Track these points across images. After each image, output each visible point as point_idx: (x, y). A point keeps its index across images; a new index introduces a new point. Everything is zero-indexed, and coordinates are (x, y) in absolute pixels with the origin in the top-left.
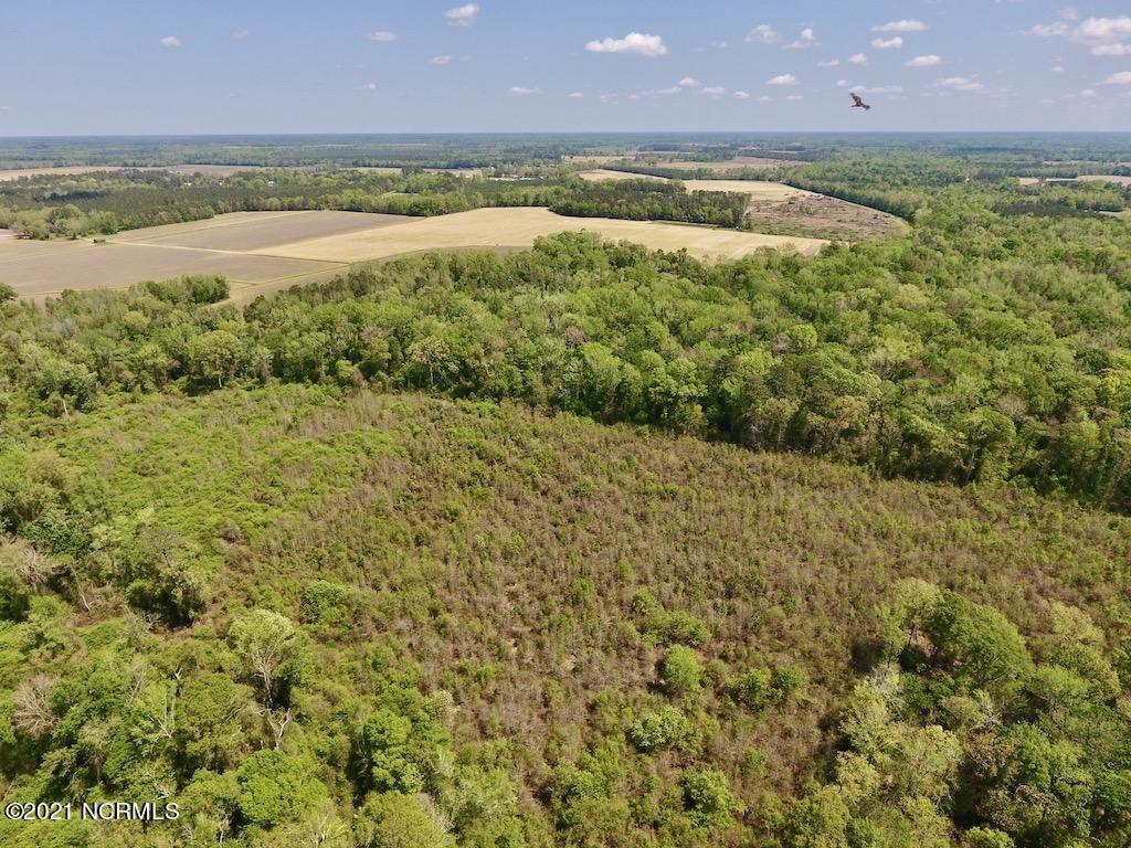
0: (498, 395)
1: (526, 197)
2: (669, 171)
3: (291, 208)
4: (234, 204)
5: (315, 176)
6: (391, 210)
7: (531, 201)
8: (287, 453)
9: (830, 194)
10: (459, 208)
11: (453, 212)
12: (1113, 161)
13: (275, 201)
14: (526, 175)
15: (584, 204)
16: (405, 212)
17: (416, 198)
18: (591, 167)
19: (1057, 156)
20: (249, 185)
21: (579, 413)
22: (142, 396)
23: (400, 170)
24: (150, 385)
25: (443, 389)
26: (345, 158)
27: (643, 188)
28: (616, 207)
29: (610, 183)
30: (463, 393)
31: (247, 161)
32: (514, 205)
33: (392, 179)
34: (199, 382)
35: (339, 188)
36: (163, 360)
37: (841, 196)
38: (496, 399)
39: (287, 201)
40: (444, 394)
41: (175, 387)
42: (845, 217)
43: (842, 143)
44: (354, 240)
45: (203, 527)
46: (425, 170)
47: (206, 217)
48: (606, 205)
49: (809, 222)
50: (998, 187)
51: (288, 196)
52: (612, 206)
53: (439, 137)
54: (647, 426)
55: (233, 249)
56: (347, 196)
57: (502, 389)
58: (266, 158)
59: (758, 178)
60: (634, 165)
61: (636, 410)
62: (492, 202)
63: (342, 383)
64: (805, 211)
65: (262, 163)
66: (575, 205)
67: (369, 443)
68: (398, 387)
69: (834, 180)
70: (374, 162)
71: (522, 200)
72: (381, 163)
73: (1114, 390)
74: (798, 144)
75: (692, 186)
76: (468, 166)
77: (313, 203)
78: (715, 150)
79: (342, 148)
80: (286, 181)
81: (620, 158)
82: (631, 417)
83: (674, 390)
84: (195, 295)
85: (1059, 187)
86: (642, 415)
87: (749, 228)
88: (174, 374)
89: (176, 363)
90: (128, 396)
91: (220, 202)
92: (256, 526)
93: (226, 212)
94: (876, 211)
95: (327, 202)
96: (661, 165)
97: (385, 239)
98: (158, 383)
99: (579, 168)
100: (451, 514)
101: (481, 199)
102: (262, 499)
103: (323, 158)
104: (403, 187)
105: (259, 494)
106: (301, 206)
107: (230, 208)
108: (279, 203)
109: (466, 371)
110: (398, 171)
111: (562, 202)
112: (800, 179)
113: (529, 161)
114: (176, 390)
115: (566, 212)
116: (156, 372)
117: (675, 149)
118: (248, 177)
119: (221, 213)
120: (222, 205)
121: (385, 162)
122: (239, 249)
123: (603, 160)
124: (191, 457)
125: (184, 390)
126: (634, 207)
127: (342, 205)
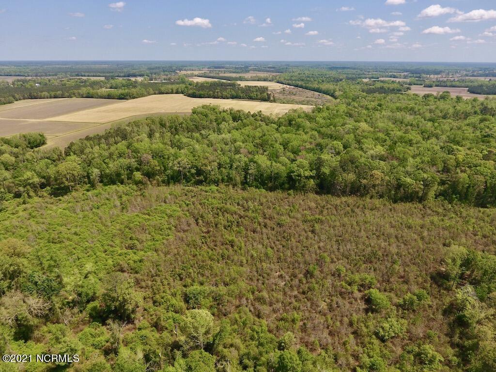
0: (216, 183)
1: (172, 90)
2: (227, 77)
3: (55, 97)
4: (24, 96)
5: (61, 81)
6: (109, 97)
7: (175, 91)
8: (130, 222)
9: (297, 86)
10: (142, 96)
11: (139, 97)
12: (387, 72)
13: (46, 94)
14: (165, 80)
15: (201, 92)
16: (117, 97)
17: (120, 91)
18: (192, 76)
19: (368, 70)
20: (28, 86)
21: (257, 187)
22: (30, 200)
23: (104, 78)
24: (32, 193)
25: (188, 182)
26: (71, 72)
27: (222, 85)
28: (216, 93)
29: (207, 83)
30: (199, 183)
31: (17, 74)
32: (167, 93)
33: (102, 81)
34: (58, 189)
35: (78, 87)
36: (36, 180)
37: (301, 87)
38: (216, 184)
39: (53, 94)
40: (189, 184)
41: (45, 192)
42: (308, 95)
43: (288, 65)
44: (97, 112)
45: (107, 267)
46: (116, 78)
47: (10, 103)
48: (211, 92)
49: (296, 98)
50: (356, 83)
51: (53, 91)
52: (214, 93)
53: (112, 63)
54: (292, 190)
55: (34, 119)
56: (84, 90)
57: (219, 179)
58: (28, 72)
59: (265, 80)
60: (210, 75)
61: (283, 184)
62: (157, 92)
63: (137, 183)
64: (291, 93)
65: (26, 75)
66: (197, 93)
67: (168, 212)
68: (167, 183)
69: (295, 80)
70: (87, 74)
71: (171, 91)
72: (90, 74)
73: (461, 160)
74: (271, 66)
75: (243, 84)
76: (135, 76)
77: (67, 94)
78: (241, 68)
79: (66, 68)
80: (46, 84)
81: (203, 72)
82: (281, 187)
83: (302, 173)
84: (29, 143)
85: (377, 82)
86: (287, 186)
87: (274, 101)
88: (43, 186)
89: (43, 180)
90: (21, 200)
91: (16, 95)
92: (135, 262)
93: (20, 99)
94: (319, 93)
95: (74, 94)
96: (222, 75)
97: (113, 111)
98: (35, 191)
99: (187, 76)
100: (230, 242)
101: (152, 91)
102: (131, 247)
103: (59, 72)
104: (108, 86)
105: (127, 245)
106: (61, 96)
107: (22, 98)
108: (48, 95)
109: (199, 172)
110: (103, 79)
111: (191, 92)
112: (282, 79)
113: (162, 73)
114: (45, 194)
115: (193, 96)
116: (34, 186)
117: (223, 68)
118: (24, 81)
119: (17, 100)
120: (17, 96)
121: (92, 74)
122: (39, 118)
123: (196, 73)
124: (78, 230)
125: (51, 194)
126: (224, 93)
127: (82, 95)
